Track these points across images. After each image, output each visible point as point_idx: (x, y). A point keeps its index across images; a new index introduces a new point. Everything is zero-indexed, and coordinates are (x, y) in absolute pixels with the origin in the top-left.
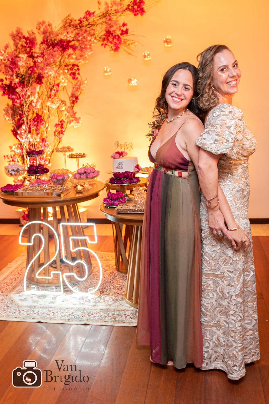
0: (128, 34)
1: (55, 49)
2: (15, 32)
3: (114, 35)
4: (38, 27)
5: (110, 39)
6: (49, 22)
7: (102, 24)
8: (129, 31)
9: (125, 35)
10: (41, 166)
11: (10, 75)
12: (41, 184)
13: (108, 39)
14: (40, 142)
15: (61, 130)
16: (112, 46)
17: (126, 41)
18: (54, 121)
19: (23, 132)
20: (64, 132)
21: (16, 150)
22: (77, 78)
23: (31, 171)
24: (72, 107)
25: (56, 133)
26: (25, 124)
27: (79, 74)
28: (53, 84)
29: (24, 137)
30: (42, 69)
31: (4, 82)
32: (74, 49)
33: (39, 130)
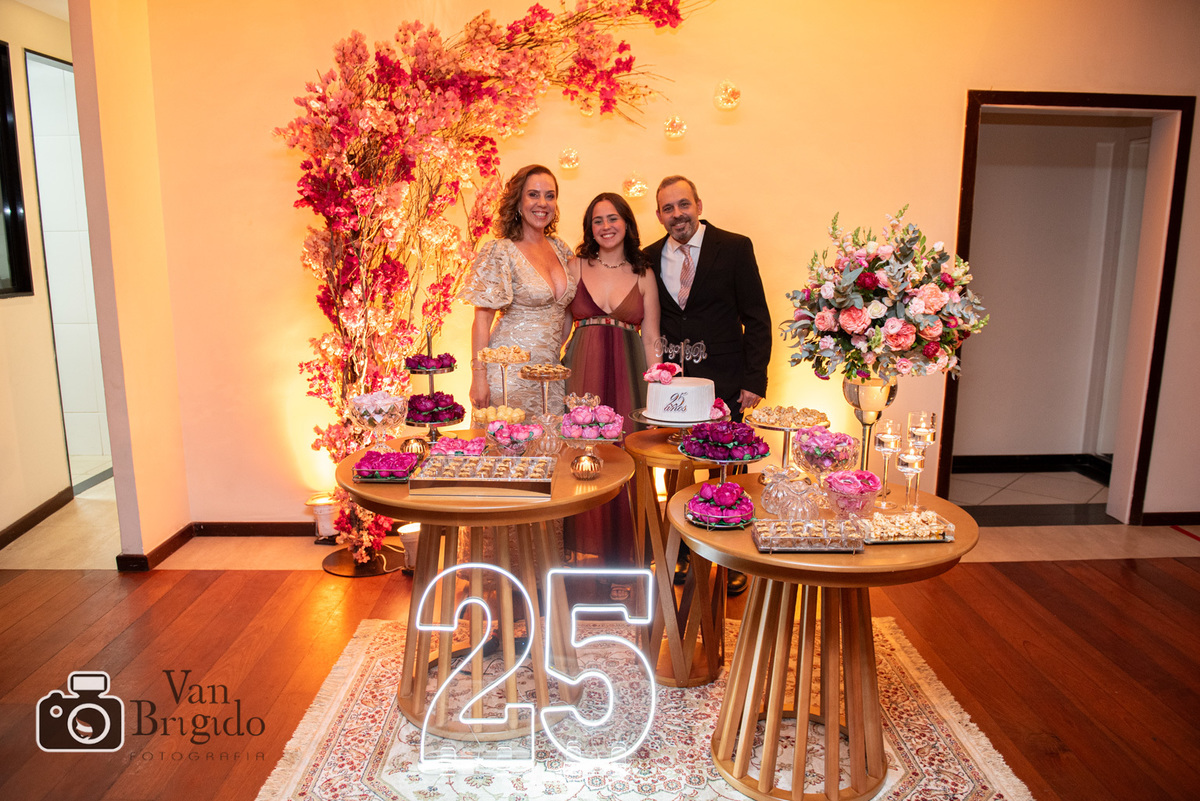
0: (632, 72)
1: (448, 94)
2: (350, 45)
3: (598, 70)
4: (402, 37)
5: (589, 78)
6: (432, 26)
7: (568, 41)
8: (635, 65)
9: (626, 72)
10: (448, 400)
11: (335, 152)
12: (466, 453)
13: (580, 80)
14: (396, 330)
15: (442, 300)
16: (586, 99)
17: (625, 88)
18: (430, 277)
19: (356, 302)
20: (451, 307)
21: (330, 349)
22: (494, 172)
23: (421, 412)
24: (474, 243)
25: (430, 308)
26: (361, 283)
27: (497, 161)
28: (437, 182)
29: (358, 316)
30: (414, 142)
31: (313, 172)
32: (495, 99)
33: (393, 299)
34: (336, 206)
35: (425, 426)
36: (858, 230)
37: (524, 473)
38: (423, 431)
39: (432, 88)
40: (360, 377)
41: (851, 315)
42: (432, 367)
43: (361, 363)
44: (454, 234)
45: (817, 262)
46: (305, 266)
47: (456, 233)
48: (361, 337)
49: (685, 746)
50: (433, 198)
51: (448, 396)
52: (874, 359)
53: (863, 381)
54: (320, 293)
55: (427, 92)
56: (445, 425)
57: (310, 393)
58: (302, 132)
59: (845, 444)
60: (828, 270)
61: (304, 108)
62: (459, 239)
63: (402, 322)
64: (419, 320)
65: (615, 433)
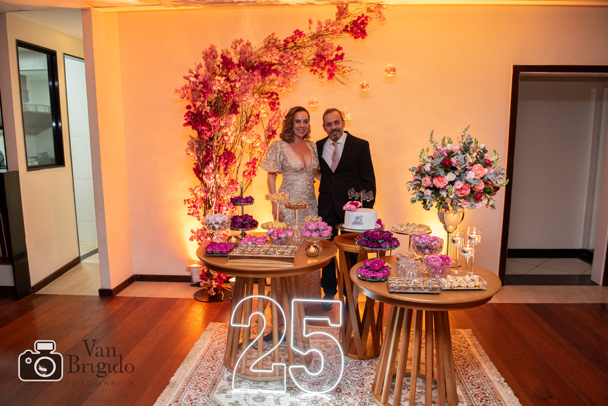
0: (343, 60)
1: (255, 73)
2: (209, 51)
3: (327, 60)
4: (234, 46)
5: (322, 64)
6: (248, 41)
7: (312, 46)
8: (345, 57)
9: (340, 61)
10: (250, 218)
11: (202, 101)
12: (256, 243)
13: (318, 65)
14: (230, 184)
15: (252, 170)
16: (322, 74)
17: (340, 68)
18: (246, 159)
19: (211, 171)
20: (256, 173)
21: (198, 193)
22: (277, 109)
23: (237, 223)
24: (268, 143)
25: (246, 174)
26: (213, 162)
27: (279, 104)
28: (250, 114)
29: (212, 178)
30: (239, 95)
31: (192, 110)
32: (277, 75)
33: (229, 170)
34: (202, 126)
35: (239, 230)
36: (445, 138)
37: (282, 253)
38: (238, 233)
39: (248, 70)
40: (212, 206)
41: (439, 179)
42: (243, 202)
43: (213, 200)
44: (258, 138)
45: (423, 154)
46: (188, 154)
47: (259, 137)
48: (213, 187)
49: (359, 388)
50: (247, 122)
51: (250, 216)
52: (450, 200)
53: (446, 211)
54: (194, 167)
55: (246, 72)
56: (248, 230)
57: (189, 214)
58: (187, 91)
59: (436, 242)
60: (429, 157)
61: (188, 81)
62: (260, 141)
63: (233, 180)
64: (241, 179)
65: (327, 235)
